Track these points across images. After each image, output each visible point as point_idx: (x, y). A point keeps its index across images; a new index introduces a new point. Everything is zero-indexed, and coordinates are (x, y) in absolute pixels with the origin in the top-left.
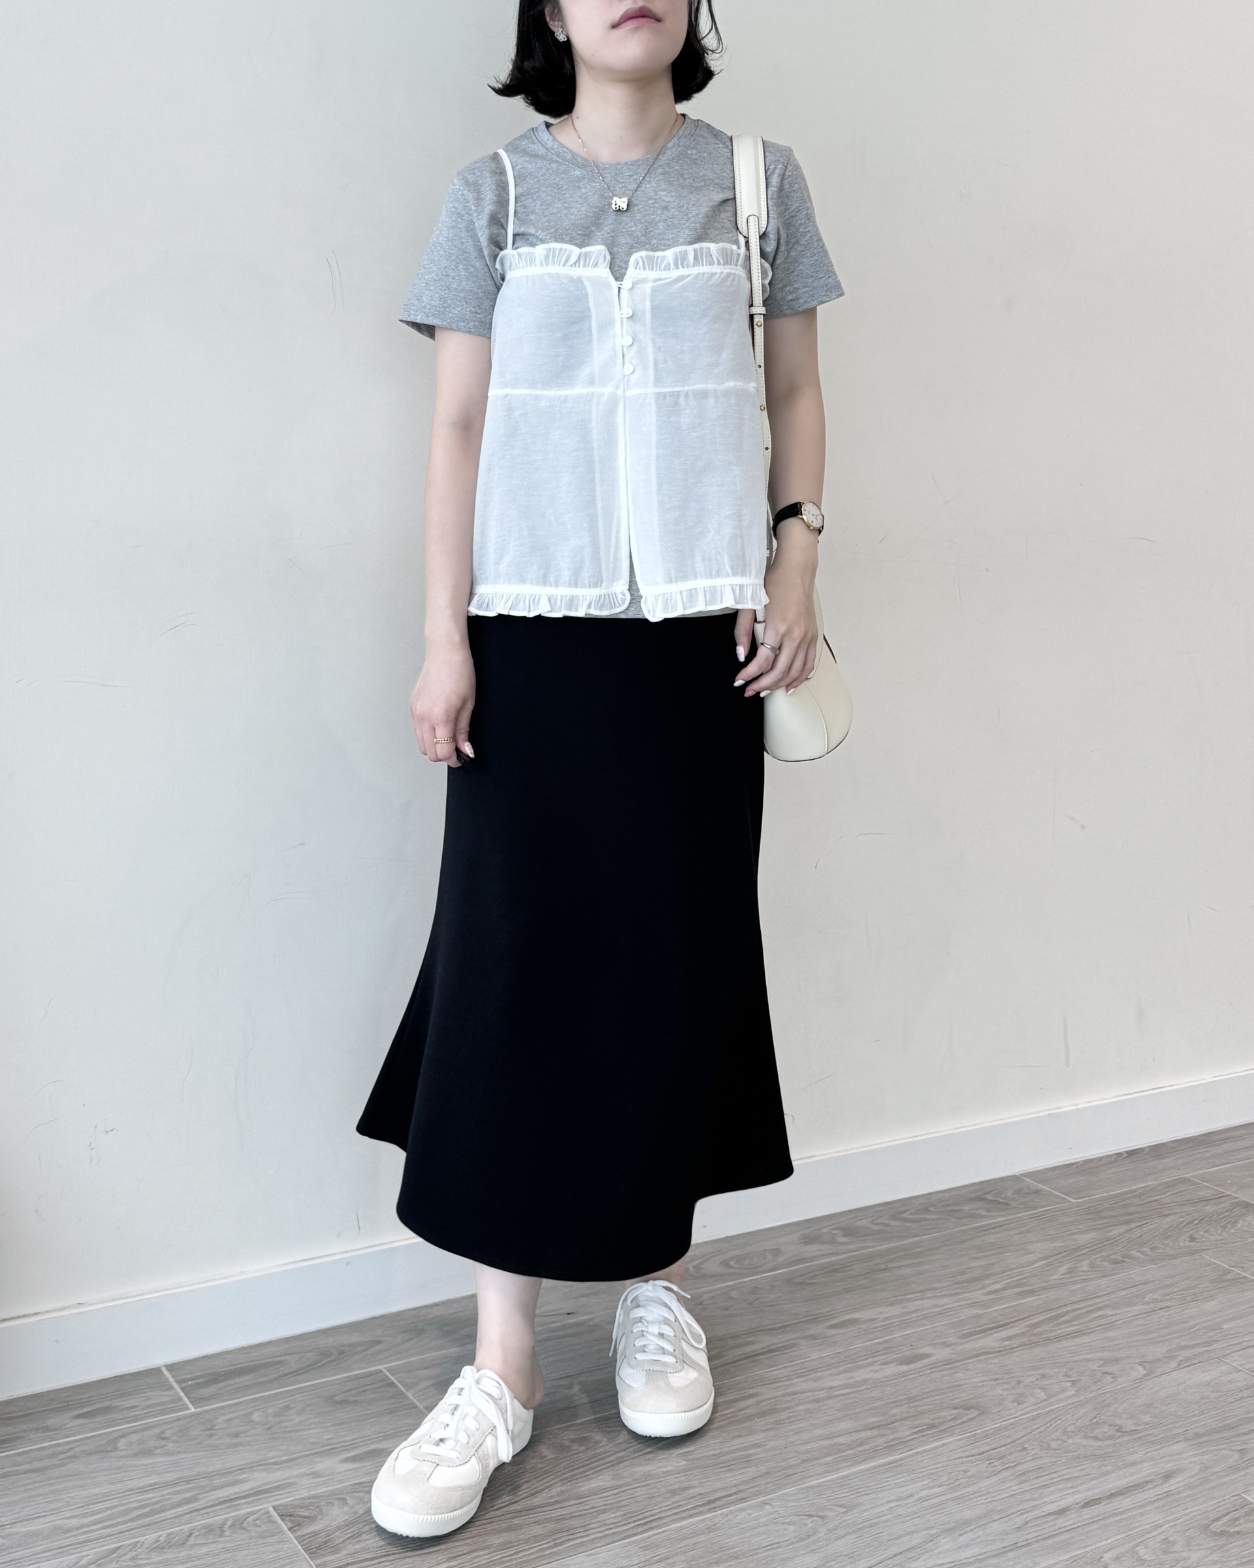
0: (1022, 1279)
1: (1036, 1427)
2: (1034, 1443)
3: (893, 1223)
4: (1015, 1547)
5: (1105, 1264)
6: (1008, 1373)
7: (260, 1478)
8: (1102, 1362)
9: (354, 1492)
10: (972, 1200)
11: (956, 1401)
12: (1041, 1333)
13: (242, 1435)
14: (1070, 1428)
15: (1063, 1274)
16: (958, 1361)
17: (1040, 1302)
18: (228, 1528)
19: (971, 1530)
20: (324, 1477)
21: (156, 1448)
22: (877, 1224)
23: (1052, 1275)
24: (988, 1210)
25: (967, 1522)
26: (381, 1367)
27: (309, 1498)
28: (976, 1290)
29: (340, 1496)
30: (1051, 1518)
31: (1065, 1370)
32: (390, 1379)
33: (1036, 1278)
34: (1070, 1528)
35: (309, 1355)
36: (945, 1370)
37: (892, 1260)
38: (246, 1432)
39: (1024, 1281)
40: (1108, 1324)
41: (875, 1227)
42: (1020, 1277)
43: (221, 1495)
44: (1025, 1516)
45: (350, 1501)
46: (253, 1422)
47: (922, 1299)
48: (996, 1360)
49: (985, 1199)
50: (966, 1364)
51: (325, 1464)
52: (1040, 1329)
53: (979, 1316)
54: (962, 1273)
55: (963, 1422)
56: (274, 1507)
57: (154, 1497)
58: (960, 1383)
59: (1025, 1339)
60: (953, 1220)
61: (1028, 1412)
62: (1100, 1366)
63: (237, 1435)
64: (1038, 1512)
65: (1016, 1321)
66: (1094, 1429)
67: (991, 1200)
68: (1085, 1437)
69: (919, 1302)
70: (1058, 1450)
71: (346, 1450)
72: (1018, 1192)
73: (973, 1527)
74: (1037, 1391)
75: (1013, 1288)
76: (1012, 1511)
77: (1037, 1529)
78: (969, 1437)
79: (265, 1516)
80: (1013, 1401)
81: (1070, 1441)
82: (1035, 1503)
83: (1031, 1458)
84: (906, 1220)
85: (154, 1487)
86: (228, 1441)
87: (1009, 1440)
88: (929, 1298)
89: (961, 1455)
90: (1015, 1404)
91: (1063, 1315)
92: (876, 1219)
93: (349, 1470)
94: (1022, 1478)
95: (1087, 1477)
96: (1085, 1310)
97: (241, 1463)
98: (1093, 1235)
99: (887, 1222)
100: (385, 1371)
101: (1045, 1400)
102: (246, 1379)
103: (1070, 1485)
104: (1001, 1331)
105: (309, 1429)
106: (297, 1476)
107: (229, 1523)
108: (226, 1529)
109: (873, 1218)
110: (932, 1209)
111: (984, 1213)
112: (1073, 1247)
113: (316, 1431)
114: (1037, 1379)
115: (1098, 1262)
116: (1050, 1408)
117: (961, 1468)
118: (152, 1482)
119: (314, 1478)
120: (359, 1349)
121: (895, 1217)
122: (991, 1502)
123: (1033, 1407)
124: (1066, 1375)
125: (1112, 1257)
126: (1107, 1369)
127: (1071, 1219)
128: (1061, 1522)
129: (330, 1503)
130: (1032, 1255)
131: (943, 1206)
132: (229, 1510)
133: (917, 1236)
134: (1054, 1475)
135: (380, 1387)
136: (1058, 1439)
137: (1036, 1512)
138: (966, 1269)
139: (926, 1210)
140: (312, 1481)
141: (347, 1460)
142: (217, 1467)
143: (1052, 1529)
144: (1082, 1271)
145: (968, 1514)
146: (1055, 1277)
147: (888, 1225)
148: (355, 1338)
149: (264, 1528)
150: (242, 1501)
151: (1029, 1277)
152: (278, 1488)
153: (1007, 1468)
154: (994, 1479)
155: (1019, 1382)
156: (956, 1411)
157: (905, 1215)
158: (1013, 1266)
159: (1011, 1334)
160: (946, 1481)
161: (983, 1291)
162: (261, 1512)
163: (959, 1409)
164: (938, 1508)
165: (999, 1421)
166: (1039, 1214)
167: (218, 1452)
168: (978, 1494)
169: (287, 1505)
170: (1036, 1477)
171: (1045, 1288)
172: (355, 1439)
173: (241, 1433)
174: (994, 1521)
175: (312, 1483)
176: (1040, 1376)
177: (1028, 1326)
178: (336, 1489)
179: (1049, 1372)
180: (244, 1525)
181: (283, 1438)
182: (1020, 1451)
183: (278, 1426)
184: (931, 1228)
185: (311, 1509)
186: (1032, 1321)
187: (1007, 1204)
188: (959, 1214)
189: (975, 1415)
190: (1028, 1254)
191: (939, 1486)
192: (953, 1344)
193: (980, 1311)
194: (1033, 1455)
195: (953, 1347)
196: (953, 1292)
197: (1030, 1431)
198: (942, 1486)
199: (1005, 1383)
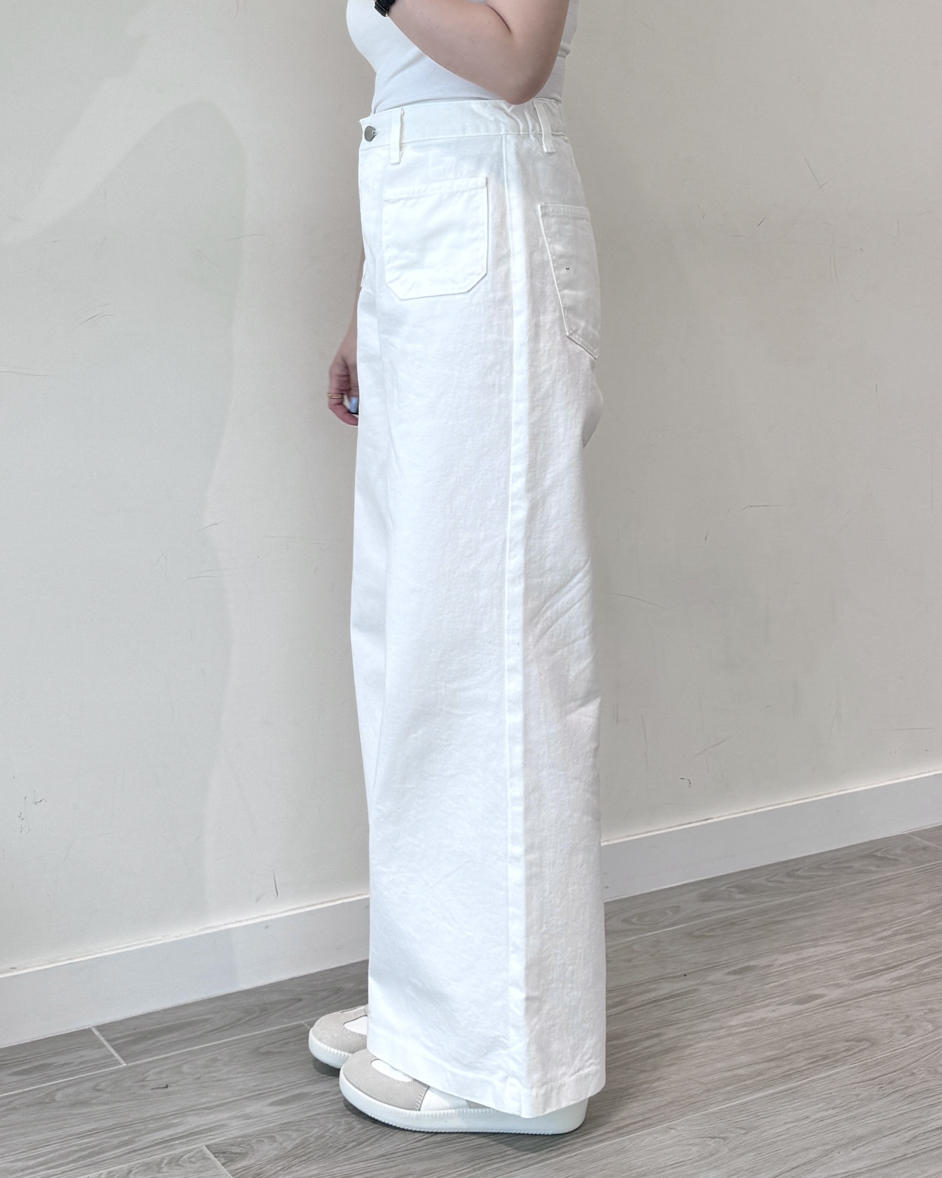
0: (911, 926)
1: (923, 1055)
2: (922, 1069)
3: (787, 880)
4: (904, 1158)
6: (897, 1009)
7: (193, 1122)
9: (282, 1130)
10: (862, 857)
11: (848, 1035)
12: (929, 973)
13: (172, 1085)
16: (851, 1000)
17: (926, 946)
18: (166, 1164)
19: (863, 1145)
20: (252, 1118)
21: (91, 1099)
22: (772, 881)
24: (878, 866)
25: (860, 1138)
26: (302, 1022)
27: (240, 1137)
28: (867, 937)
29: (270, 1135)
30: (938, 1132)
33: (922, 925)
35: (232, 1013)
36: (838, 1007)
37: (788, 913)
38: (176, 1082)
41: (770, 884)
43: (157, 1138)
44: (913, 1132)
45: (278, 1138)
46: (183, 1073)
47: (814, 947)
48: (887, 998)
49: (875, 856)
50: (859, 1001)
51: (254, 1108)
52: (925, 971)
53: (869, 960)
54: (854, 922)
55: (856, 1053)
56: (208, 1146)
58: (850, 1019)
59: (913, 979)
60: (845, 876)
61: (916, 1043)
63: (167, 1085)
65: (905, 963)
67: (882, 858)
69: (812, 950)
71: (273, 1095)
72: (907, 849)
73: (864, 1142)
74: (926, 1023)
75: (901, 934)
76: (902, 1127)
77: (924, 1142)
78: (860, 1066)
79: (200, 1154)
80: (903, 1033)
82: (923, 1120)
83: (919, 1081)
84: (799, 877)
85: (93, 1133)
87: (898, 1067)
88: (823, 945)
89: (853, 1081)
90: (904, 1036)
92: (772, 877)
94: (910, 1099)
97: (176, 1108)
99: (782, 879)
101: (933, 1031)
102: (173, 1036)
104: (891, 972)
105: (236, 1078)
106: (228, 1119)
107: (166, 1161)
108: (163, 1166)
109: (769, 876)
110: (825, 866)
111: (873, 869)
113: (244, 1079)
114: (925, 1013)
116: (937, 1038)
117: (854, 1092)
118: (90, 1128)
119: (244, 1120)
120: (280, 1006)
121: (788, 875)
122: (882, 1120)
123: (921, 1038)
129: (260, 1140)
130: (919, 905)
131: (835, 863)
132: (166, 1149)
133: (809, 891)
135: (302, 1039)
137: (924, 1128)
138: (857, 919)
139: (819, 867)
140: (242, 1122)
141: (273, 1104)
142: (150, 1113)
145: (860, 1132)
147: (782, 882)
148: (278, 997)
149: (198, 1164)
150: (177, 1142)
151: (917, 924)
152: (210, 1130)
153: (897, 1091)
154: (885, 1100)
155: (907, 1017)
156: (848, 1043)
157: (798, 873)
158: (901, 915)
159: (900, 975)
160: (841, 1103)
161: (871, 938)
162: (195, 1151)
163: (852, 1041)
164: (833, 1127)
165: (888, 1051)
166: (927, 868)
167: (151, 1100)
168: (870, 1114)
169: (220, 1144)
170: (925, 1098)
171: (931, 934)
172: (281, 1085)
173: (172, 1083)
174: (885, 1136)
175: (242, 1124)
176: (928, 1011)
177: (916, 967)
178: (265, 1129)
179: (935, 1006)
180: (179, 1162)
181: (212, 1086)
182: (909, 1076)
183: (207, 1076)
184: (823, 884)
185: (242, 1147)
186: (920, 963)
187: (896, 860)
188: (849, 871)
189: (866, 1047)
190: (916, 904)
191: (833, 1109)
192: (846, 985)
193: (871, 956)
194: (921, 1079)
195: (846, 987)
196: (845, 939)
197: (917, 1058)
198: (837, 1108)
199: (895, 1018)
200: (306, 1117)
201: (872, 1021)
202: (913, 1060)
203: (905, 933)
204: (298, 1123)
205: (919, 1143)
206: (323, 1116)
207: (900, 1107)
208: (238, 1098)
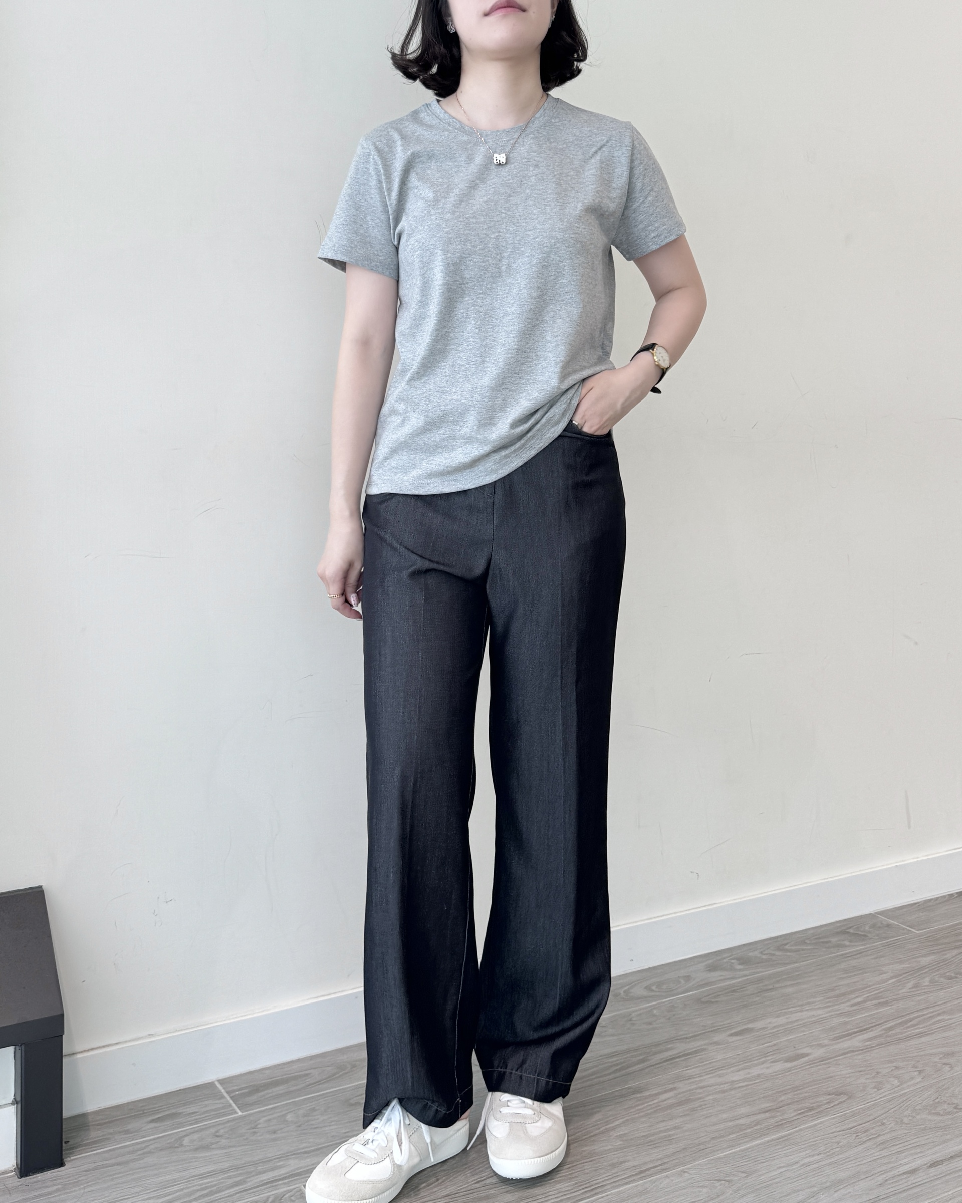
0: (878, 994)
1: (892, 1107)
2: (891, 1119)
3: (778, 953)
5: (942, 980)
6: (868, 1066)
7: (294, 1165)
8: (942, 1056)
10: (838, 933)
11: (829, 1089)
12: (894, 1035)
13: (279, 1132)
14: (918, 1107)
15: (910, 989)
16: (831, 1058)
17: (893, 1011)
19: (843, 1188)
21: (212, 1144)
22: (764, 955)
23: (901, 989)
24: (851, 941)
25: (841, 1182)
28: (843, 1003)
30: (905, 1176)
31: (913, 1063)
33: (889, 992)
34: (920, 1183)
35: (329, 1068)
36: (820, 1065)
37: (778, 982)
38: (281, 1129)
39: (880, 995)
40: (945, 1026)
41: (764, 957)
42: (877, 992)
43: (264, 1179)
44: (885, 1176)
46: (287, 1121)
47: (801, 1011)
48: (860, 1057)
49: (848, 933)
50: (836, 1060)
52: (893, 1032)
53: (846, 1023)
54: (833, 990)
55: (835, 1105)
57: (212, 1182)
58: (831, 1075)
59: (882, 1040)
60: (824, 950)
61: (885, 1096)
62: (941, 1058)
63: (274, 1132)
64: (896, 1172)
65: (875, 1026)
66: (937, 1107)
67: (854, 934)
68: (930, 1113)
69: (799, 1014)
70: (909, 1124)
72: (874, 926)
73: (845, 1185)
74: (892, 1079)
75: (871, 1000)
76: (875, 1172)
77: (894, 1185)
78: (840, 1117)
79: (298, 1194)
80: (874, 1088)
81: (918, 1117)
82: (892, 1165)
83: (888, 1131)
84: (787, 951)
85: (211, 1174)
86: (268, 1136)
87: (872, 1117)
88: (807, 1010)
89: (834, 1130)
90: (876, 1090)
91: (911, 1020)
92: (764, 951)
94: (882, 1147)
95: (932, 1144)
96: (928, 1015)
97: (278, 1153)
98: (933, 957)
99: (773, 952)
101: (899, 1086)
102: (281, 1089)
103: (919, 1151)
104: (864, 1034)
105: (330, 1126)
107: (270, 1200)
109: (761, 950)
110: (808, 942)
111: (847, 943)
112: (917, 968)
113: (336, 1127)
114: (892, 1071)
115: (937, 979)
116: (902, 1092)
117: (834, 1141)
118: (211, 1170)
121: (778, 949)
122: (858, 1165)
123: (889, 1092)
124: (914, 1066)
125: (948, 974)
126: (945, 1061)
127: (915, 946)
128: (913, 1179)
130: (885, 975)
131: (816, 939)
132: (270, 1190)
133: (796, 963)
134: (906, 1144)
136: (909, 1116)
137: (894, 1172)
138: (836, 987)
139: (803, 943)
142: (260, 1157)
143: (906, 1185)
144: (925, 986)
145: (840, 1176)
146: (904, 991)
147: (774, 955)
150: (280, 1183)
151: (884, 991)
153: (870, 1139)
154: (861, 1148)
155: (878, 1073)
156: (830, 1097)
157: (787, 947)
158: (870, 984)
159: (871, 1036)
160: (824, 1151)
161: (848, 1004)
162: (295, 1191)
163: (832, 1095)
164: (818, 1171)
165: (863, 1103)
166: (891, 943)
167: (260, 1145)
168: (848, 1160)
170: (893, 1145)
171: (896, 1000)
173: (277, 1130)
174: (862, 1180)
176: (894, 1068)
177: (884, 1029)
179: (901, 1064)
181: (310, 1133)
182: (880, 1126)
183: (306, 1124)
184: (807, 957)
186: (887, 1026)
187: (865, 936)
188: (828, 945)
189: (844, 1099)
190: (882, 974)
191: (818, 1155)
192: (826, 1045)
193: (847, 1019)
194: (890, 1128)
195: (827, 1047)
196: (825, 1005)
197: (887, 1110)
198: (820, 1154)
199: (867, 1074)
201: (849, 1077)
202: (883, 1112)
203: (874, 999)
205: (890, 1187)
207: (874, 1153)
208: (331, 1144)
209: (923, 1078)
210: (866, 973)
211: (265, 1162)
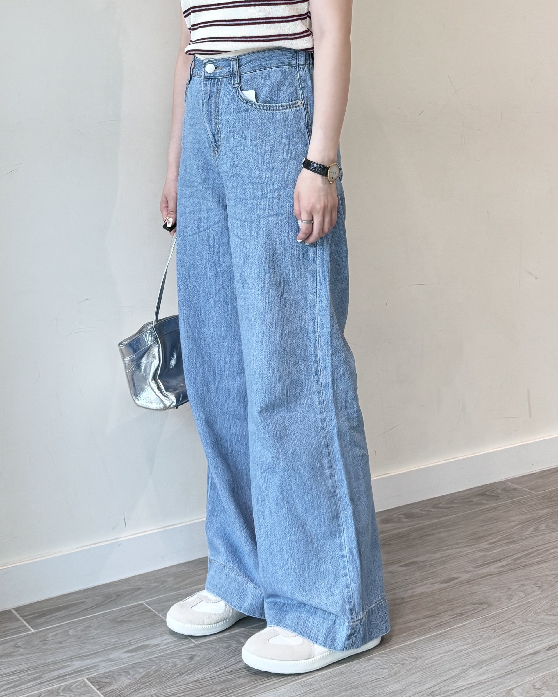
0: (508, 535)
1: (519, 611)
2: (519, 619)
3: (433, 510)
4: (511, 672)
5: (554, 525)
6: (501, 585)
7: (77, 664)
8: (555, 576)
9: (133, 668)
10: (477, 495)
11: (474, 600)
12: (520, 563)
13: (63, 642)
14: (539, 611)
15: (531, 532)
16: (475, 580)
17: (519, 547)
18: (62, 691)
19: (486, 665)
20: (115, 661)
21: (13, 652)
22: (424, 511)
23: (525, 532)
24: (487, 500)
25: (483, 662)
26: (142, 602)
27: (107, 673)
28: (483, 542)
29: (126, 671)
30: (530, 656)
31: (534, 581)
32: (148, 608)
33: (516, 535)
34: (540, 661)
35: (98, 598)
36: (467, 585)
37: (434, 529)
38: (66, 640)
39: (509, 536)
41: (423, 513)
42: (509, 534)
43: (55, 675)
44: (515, 657)
45: (131, 672)
46: (69, 635)
47: (452, 549)
48: (496, 578)
49: (485, 494)
50: (478, 581)
51: (115, 655)
52: (518, 561)
53: (485, 556)
54: (474, 534)
55: (479, 611)
56: (87, 679)
57: (16, 678)
58: (476, 591)
59: (512, 567)
60: (468, 506)
61: (515, 604)
62: (554, 578)
63: (60, 643)
64: (523, 654)
65: (506, 557)
66: (552, 610)
67: (489, 495)
68: (547, 615)
69: (451, 551)
70: (532, 622)
71: (126, 646)
72: (504, 490)
74: (519, 593)
75: (503, 540)
76: (509, 654)
77: (522, 663)
78: (483, 619)
79: (82, 684)
80: (506, 599)
81: (539, 617)
82: (521, 650)
83: (517, 627)
84: (441, 508)
85: (15, 673)
86: (55, 646)
87: (505, 619)
88: (457, 548)
89: (478, 628)
90: (507, 600)
91: (532, 553)
92: (424, 508)
93: (129, 657)
94: (513, 638)
96: (544, 550)
97: (66, 657)
98: (547, 510)
99: (430, 509)
100: (145, 604)
101: (524, 597)
102: (62, 613)
103: (539, 639)
104: (498, 563)
105: (103, 637)
106: (99, 662)
107: (62, 689)
108: (60, 691)
109: (421, 508)
110: (456, 501)
111: (485, 502)
112: (536, 518)
113: (107, 638)
114: (519, 587)
115: (550, 524)
116: (526, 602)
117: (479, 635)
118: (15, 669)
119: (109, 662)
120: (128, 593)
121: (434, 507)
122: (496, 650)
123: (517, 601)
124: (535, 584)
127: (534, 503)
128: (535, 658)
129: (120, 674)
130: (513, 523)
131: (462, 499)
132: (61, 682)
133: (447, 516)
134: (531, 635)
135: (143, 612)
136: (532, 617)
138: (478, 532)
139: (452, 502)
140: (108, 664)
141: (127, 652)
142: (51, 660)
143: (530, 662)
144: (542, 530)
145: (484, 657)
146: (527, 533)
147: (431, 511)
148: (125, 588)
149: (82, 689)
150: (68, 677)
151: (512, 534)
152: (88, 669)
153: (504, 633)
154: (497, 639)
155: (509, 589)
156: (474, 606)
157: (440, 505)
158: (502, 529)
159: (503, 564)
160: (472, 641)
161: (486, 543)
162: (80, 682)
163: (476, 604)
164: (467, 655)
165: (499, 609)
166: (516, 501)
167: (50, 652)
168: (489, 647)
169: (95, 677)
170: (521, 637)
171: (521, 539)
172: (131, 641)
173: (63, 641)
174: (499, 660)
175: (108, 665)
176: (520, 585)
177: (512, 560)
178: (123, 667)
179: (526, 583)
180: (70, 689)
181: (88, 643)
182: (511, 624)
183: (85, 636)
184: (455, 512)
185: (109, 678)
186: (515, 557)
187: (498, 497)
188: (471, 503)
189: (485, 607)
190: (510, 522)
191: (467, 645)
192: (471, 572)
193: (485, 553)
194: (519, 626)
195: (471, 573)
196: (470, 544)
197: (516, 613)
198: (469, 644)
199: (502, 590)
200: (147, 659)
201: (489, 592)
202: (514, 614)
203: (506, 539)
204: (142, 663)
205: (519, 664)
206: (158, 658)
207: (507, 642)
208: (104, 649)
209: (541, 592)
210: (499, 522)
211: (55, 663)
